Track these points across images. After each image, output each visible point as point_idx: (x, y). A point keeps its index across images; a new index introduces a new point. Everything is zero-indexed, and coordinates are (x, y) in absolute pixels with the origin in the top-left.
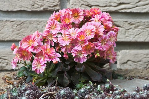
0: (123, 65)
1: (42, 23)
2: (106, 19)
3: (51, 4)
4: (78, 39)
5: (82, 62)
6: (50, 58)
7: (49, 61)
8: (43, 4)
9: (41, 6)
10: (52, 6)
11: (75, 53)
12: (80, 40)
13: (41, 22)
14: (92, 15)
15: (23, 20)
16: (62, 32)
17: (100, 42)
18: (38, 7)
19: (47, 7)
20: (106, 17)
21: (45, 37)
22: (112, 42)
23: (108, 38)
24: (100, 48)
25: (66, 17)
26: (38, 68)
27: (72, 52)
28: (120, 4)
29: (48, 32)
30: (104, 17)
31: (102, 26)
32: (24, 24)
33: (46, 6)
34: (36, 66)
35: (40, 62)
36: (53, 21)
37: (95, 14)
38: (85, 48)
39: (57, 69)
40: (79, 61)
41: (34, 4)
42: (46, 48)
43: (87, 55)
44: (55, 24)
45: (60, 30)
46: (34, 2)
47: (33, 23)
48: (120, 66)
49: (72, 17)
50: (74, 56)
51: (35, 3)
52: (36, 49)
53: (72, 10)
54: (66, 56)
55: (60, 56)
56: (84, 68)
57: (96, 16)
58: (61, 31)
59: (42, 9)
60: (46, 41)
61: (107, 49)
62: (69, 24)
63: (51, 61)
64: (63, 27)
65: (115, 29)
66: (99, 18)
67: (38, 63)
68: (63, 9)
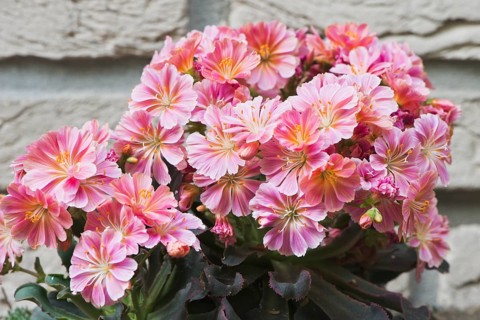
0: (464, 291)
1: (111, 110)
2: (401, 67)
3: (151, 26)
4: (282, 141)
5: (300, 250)
6: (152, 233)
7: (151, 247)
8: (113, 29)
9: (107, 37)
10: (154, 35)
11: (270, 209)
12: (292, 149)
13: (106, 106)
14: (336, 53)
15: (27, 97)
16: (207, 117)
17: (382, 161)
18: (95, 42)
19: (130, 41)
20: (397, 59)
21: (128, 146)
22: (434, 165)
23: (414, 144)
24: (382, 182)
25: (224, 53)
26: (99, 282)
27: (254, 207)
28: (450, 23)
29: (143, 120)
30: (390, 57)
31: (388, 92)
32: (31, 114)
33: (127, 36)
34: (88, 269)
35: (109, 251)
36: (164, 70)
37: (350, 46)
38: (313, 185)
39: (183, 292)
40: (287, 245)
41: (75, 28)
42: (132, 187)
43: (322, 218)
44: (172, 88)
45: (197, 109)
46: (75, 19)
47: (71, 112)
48: (454, 296)
49: (247, 53)
50: (263, 222)
51: (80, 25)
52: (90, 191)
53: (249, 30)
54: (223, 229)
55: (200, 225)
56: (308, 281)
57: (353, 53)
58: (199, 113)
59: (108, 49)
60: (132, 163)
61: (414, 191)
62: (235, 82)
63: (160, 243)
64: (208, 96)
65: (441, 111)
66: (368, 61)
67: (99, 256)
68: (207, 28)
